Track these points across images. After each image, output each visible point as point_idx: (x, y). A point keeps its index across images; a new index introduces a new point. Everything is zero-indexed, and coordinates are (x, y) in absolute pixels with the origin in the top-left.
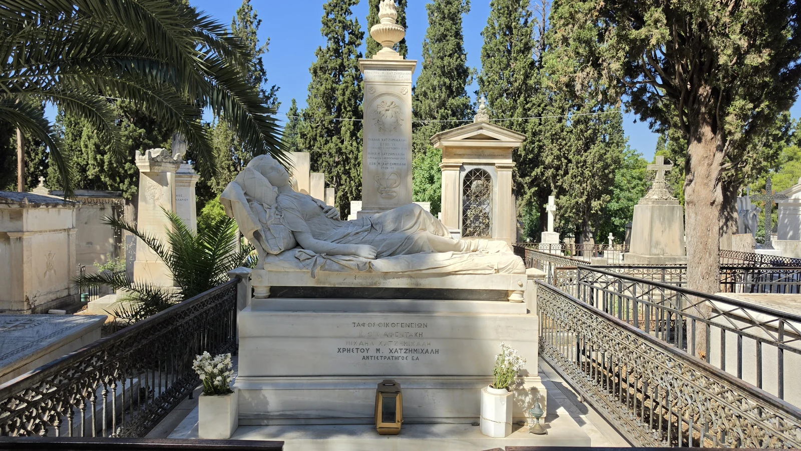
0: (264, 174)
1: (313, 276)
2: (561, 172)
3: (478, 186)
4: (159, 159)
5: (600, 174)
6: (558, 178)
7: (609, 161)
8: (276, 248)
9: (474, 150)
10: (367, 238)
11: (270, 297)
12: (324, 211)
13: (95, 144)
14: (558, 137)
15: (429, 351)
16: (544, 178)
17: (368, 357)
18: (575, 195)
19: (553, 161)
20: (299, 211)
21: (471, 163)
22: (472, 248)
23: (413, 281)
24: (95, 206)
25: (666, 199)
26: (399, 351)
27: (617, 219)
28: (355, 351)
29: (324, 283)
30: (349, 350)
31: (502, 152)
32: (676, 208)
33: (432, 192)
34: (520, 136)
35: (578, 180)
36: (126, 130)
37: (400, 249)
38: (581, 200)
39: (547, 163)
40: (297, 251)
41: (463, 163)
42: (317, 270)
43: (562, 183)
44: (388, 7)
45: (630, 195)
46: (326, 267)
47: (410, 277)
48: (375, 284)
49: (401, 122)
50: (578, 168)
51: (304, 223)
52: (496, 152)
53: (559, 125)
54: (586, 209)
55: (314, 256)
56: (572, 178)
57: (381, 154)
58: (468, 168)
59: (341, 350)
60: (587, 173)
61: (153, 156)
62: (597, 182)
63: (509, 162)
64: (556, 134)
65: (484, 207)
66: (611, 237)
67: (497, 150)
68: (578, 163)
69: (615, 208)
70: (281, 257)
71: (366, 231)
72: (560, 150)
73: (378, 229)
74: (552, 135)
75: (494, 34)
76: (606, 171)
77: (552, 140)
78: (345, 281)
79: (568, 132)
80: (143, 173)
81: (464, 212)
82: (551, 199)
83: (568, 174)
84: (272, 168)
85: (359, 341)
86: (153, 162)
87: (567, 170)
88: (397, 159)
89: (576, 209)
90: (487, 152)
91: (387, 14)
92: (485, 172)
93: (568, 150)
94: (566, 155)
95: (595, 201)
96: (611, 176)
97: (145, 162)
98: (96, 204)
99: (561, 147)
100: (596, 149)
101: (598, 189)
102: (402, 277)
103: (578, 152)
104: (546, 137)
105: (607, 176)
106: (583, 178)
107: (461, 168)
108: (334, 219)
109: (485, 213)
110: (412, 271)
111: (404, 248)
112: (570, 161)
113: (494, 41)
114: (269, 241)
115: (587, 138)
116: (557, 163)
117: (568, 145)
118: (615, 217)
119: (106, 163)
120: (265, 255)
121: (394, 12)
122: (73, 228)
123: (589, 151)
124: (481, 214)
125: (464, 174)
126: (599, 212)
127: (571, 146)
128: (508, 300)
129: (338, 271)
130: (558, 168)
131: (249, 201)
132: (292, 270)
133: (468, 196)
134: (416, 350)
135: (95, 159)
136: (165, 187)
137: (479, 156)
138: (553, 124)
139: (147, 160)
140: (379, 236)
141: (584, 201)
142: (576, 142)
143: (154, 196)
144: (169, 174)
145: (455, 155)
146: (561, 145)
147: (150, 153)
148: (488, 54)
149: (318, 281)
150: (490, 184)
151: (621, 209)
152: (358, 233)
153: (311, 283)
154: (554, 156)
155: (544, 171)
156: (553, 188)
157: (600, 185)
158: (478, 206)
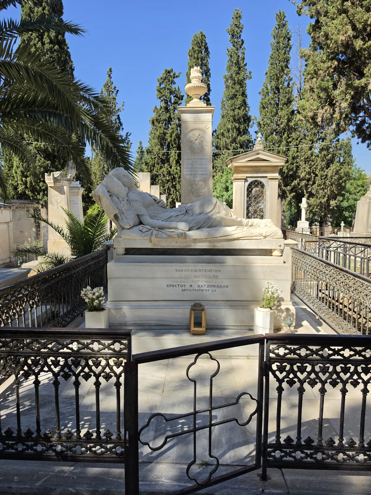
0: (119, 179)
1: (151, 241)
2: (311, 183)
3: (256, 191)
4: (59, 178)
5: (336, 183)
6: (309, 186)
7: (342, 175)
9: (254, 168)
10: (183, 219)
11: (125, 254)
12: (157, 202)
13: (21, 171)
14: (309, 160)
15: (222, 286)
16: (300, 187)
17: (185, 290)
18: (320, 197)
19: (305, 176)
20: (141, 202)
21: (252, 177)
22: (249, 224)
24: (23, 210)
26: (204, 286)
27: (347, 212)
28: (177, 286)
29: (158, 246)
30: (173, 286)
31: (272, 169)
33: (227, 197)
34: (283, 158)
35: (321, 187)
36: (39, 162)
37: (204, 225)
38: (323, 200)
39: (301, 177)
40: (140, 227)
41: (247, 177)
42: (153, 238)
43: (312, 189)
44: (196, 72)
45: (356, 197)
46: (159, 236)
47: (210, 242)
48: (189, 246)
49: (205, 147)
50: (322, 179)
51: (144, 209)
52: (268, 169)
53: (310, 152)
54: (327, 206)
56: (318, 186)
57: (192, 168)
58: (250, 180)
59: (169, 286)
60: (328, 183)
61: (56, 176)
62: (334, 188)
63: (277, 175)
64: (308, 158)
65: (260, 204)
66: (342, 224)
68: (322, 176)
69: (346, 206)
70: (131, 230)
71: (183, 214)
72: (310, 168)
73: (190, 213)
74: (305, 159)
75: (268, 93)
76: (340, 181)
77: (305, 162)
78: (170, 244)
79: (315, 156)
80: (50, 187)
81: (248, 208)
82: (304, 200)
83: (315, 183)
84: (124, 175)
85: (179, 280)
86: (56, 180)
87: (315, 181)
88: (203, 171)
89: (320, 206)
90: (262, 169)
91: (196, 77)
92: (261, 182)
93: (315, 168)
94: (314, 171)
95: (332, 201)
96: (343, 184)
97: (50, 180)
98: (24, 208)
99: (311, 166)
100: (334, 167)
101: (335, 193)
102: (205, 242)
103: (322, 169)
104: (301, 160)
105: (340, 184)
106: (325, 186)
107: (246, 180)
108: (163, 207)
109: (261, 208)
110: (211, 238)
111: (206, 224)
112: (316, 175)
113: (267, 97)
115: (328, 160)
116: (308, 177)
117: (316, 164)
119: (29, 183)
121: (200, 75)
122: (11, 221)
123: (329, 168)
124: (258, 209)
125: (247, 184)
126: (335, 208)
127: (317, 166)
128: (272, 256)
129: (165, 238)
130: (309, 180)
132: (138, 238)
133: (250, 198)
134: (214, 286)
135: (22, 180)
136: (63, 195)
137: (257, 172)
138: (306, 151)
139: (52, 179)
140: (191, 217)
141: (326, 201)
142: (321, 163)
143: (57, 201)
144: (65, 187)
145: (242, 171)
147: (53, 174)
148: (263, 106)
149: (154, 245)
150: (264, 190)
151: (350, 206)
152: (177, 216)
153: (149, 246)
154: (307, 172)
155: (300, 182)
156: (305, 193)
157: (336, 190)
158: (256, 204)
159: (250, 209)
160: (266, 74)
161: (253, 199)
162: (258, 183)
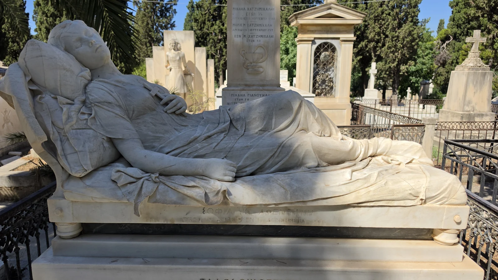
0: (68, 50)
2: (380, 45)
3: (325, 57)
5: (408, 46)
6: (377, 49)
7: (415, 36)
8: (78, 168)
9: (324, 27)
10: (223, 145)
11: (79, 236)
12: (162, 102)
14: (379, 18)
16: (367, 49)
18: (389, 61)
19: (374, 36)
20: (120, 106)
21: (321, 38)
23: (292, 215)
25: (480, 67)
27: (414, 77)
31: (345, 28)
32: (487, 73)
33: (288, 61)
35: (392, 50)
38: (393, 65)
39: (370, 38)
41: (315, 38)
42: (144, 204)
43: (380, 52)
45: (424, 61)
46: (158, 197)
48: (234, 220)
50: (393, 41)
51: (128, 124)
52: (341, 28)
53: (380, 9)
54: (396, 72)
55: (141, 178)
56: (388, 49)
57: (246, 25)
58: (318, 42)
60: (399, 45)
62: (405, 51)
63: (351, 36)
64: (378, 16)
65: (330, 73)
66: (409, 90)
67: (342, 27)
68: (393, 37)
69: (413, 70)
70: (88, 182)
71: (222, 132)
72: (380, 28)
73: (239, 128)
74: (375, 17)
76: (413, 44)
77: (375, 20)
78: (188, 216)
79: (387, 14)
82: (374, 64)
83: (385, 46)
84: (81, 40)
87: (384, 43)
88: (264, 30)
89: (389, 72)
90: (334, 28)
92: (332, 45)
93: (386, 28)
94: (384, 32)
95: (403, 65)
96: (416, 47)
99: (381, 25)
100: (407, 27)
101: (406, 57)
102: (275, 210)
103: (394, 29)
104: (371, 19)
105: (413, 46)
106: (396, 49)
107: (313, 42)
108: (177, 115)
109: (331, 78)
110: (291, 203)
111: (277, 160)
112: (387, 36)
114: (69, 157)
115: (400, 19)
116: (378, 38)
117: (387, 24)
118: (413, 77)
120: (65, 177)
123: (402, 29)
124: (327, 78)
125: (315, 47)
126: (406, 74)
127: (389, 24)
128: (433, 239)
129: (175, 203)
130: (378, 42)
131: (34, 94)
132: (106, 201)
133: (317, 65)
137: (327, 32)
138: (376, 8)
140: (239, 141)
141: (395, 66)
142: (392, 22)
145: (308, 31)
146: (381, 24)
150: (335, 55)
151: (417, 71)
152: (209, 137)
153: (135, 220)
154: (376, 33)
155: (368, 44)
156: (373, 56)
157: (408, 54)
158: (325, 72)
159: (318, 77)
161: (321, 66)
162: (328, 46)
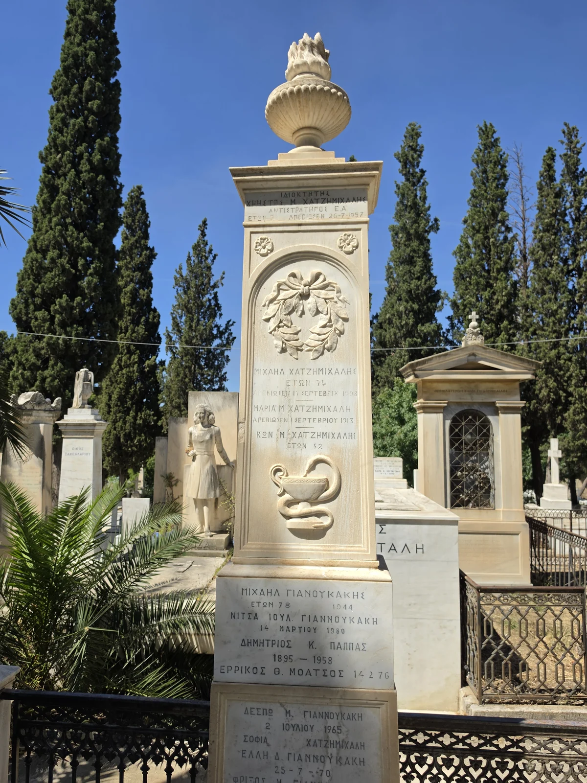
2: (560, 408)
6: (556, 415)
9: (465, 384)
14: (553, 366)
16: (538, 415)
21: (460, 402)
31: (504, 387)
35: (582, 417)
39: (540, 397)
41: (449, 403)
43: (562, 420)
50: (581, 402)
52: (496, 386)
56: (574, 415)
57: (286, 409)
58: (456, 410)
63: (516, 400)
67: (498, 384)
68: (581, 396)
72: (556, 381)
77: (546, 369)
81: (453, 472)
82: (554, 442)
83: (568, 410)
87: (567, 405)
88: (330, 421)
90: (483, 387)
103: (581, 383)
107: (447, 409)
109: (484, 473)
112: (570, 395)
113: (468, 261)
116: (555, 397)
125: (450, 418)
127: (571, 376)
130: (555, 403)
133: (457, 449)
137: (471, 392)
142: (577, 371)
148: (461, 275)
154: (550, 389)
159: (459, 473)
160: (465, 222)
161: (464, 451)
162: (475, 417)
